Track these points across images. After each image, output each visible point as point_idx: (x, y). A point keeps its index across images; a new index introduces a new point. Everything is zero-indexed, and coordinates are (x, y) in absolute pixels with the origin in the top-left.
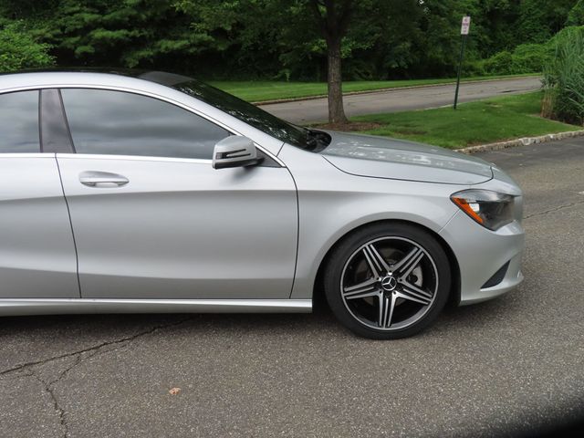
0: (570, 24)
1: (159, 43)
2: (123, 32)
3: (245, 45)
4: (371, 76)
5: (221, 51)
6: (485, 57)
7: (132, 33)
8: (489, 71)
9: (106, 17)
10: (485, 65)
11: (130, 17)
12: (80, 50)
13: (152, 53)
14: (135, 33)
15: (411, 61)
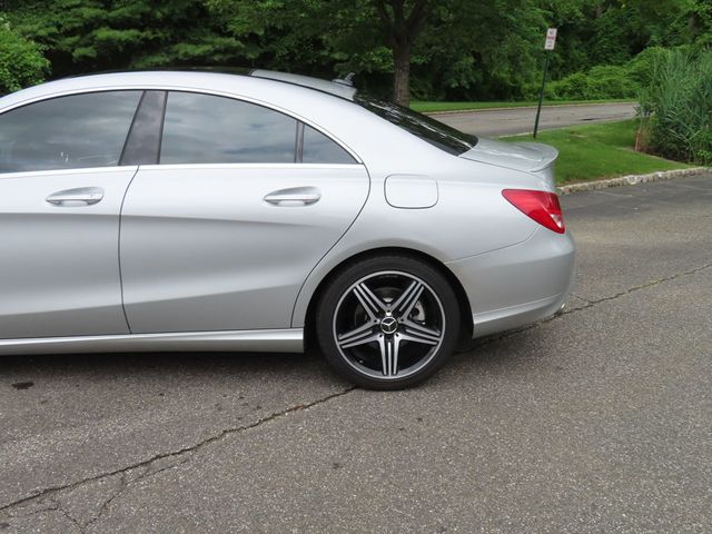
0: (654, 44)
1: (176, 47)
2: (134, 32)
3: (280, 53)
4: (426, 96)
5: (251, 59)
6: (556, 78)
7: (143, 35)
8: (560, 94)
9: (113, 14)
10: (557, 88)
11: (142, 14)
12: (79, 52)
13: (168, 60)
14: (148, 34)
15: (474, 81)
